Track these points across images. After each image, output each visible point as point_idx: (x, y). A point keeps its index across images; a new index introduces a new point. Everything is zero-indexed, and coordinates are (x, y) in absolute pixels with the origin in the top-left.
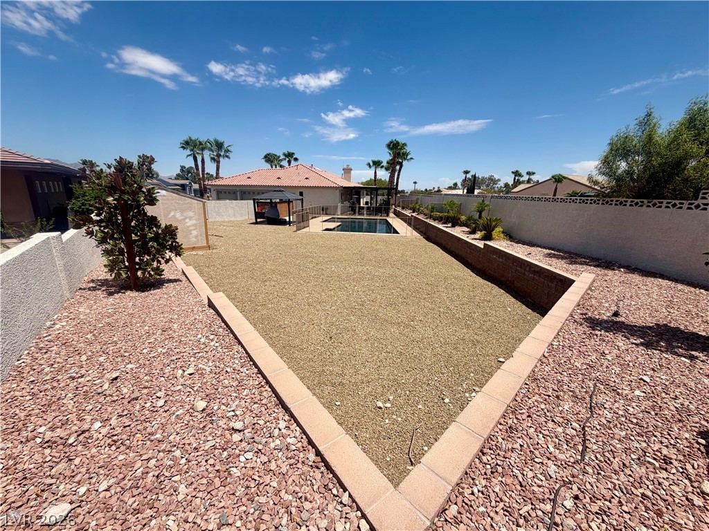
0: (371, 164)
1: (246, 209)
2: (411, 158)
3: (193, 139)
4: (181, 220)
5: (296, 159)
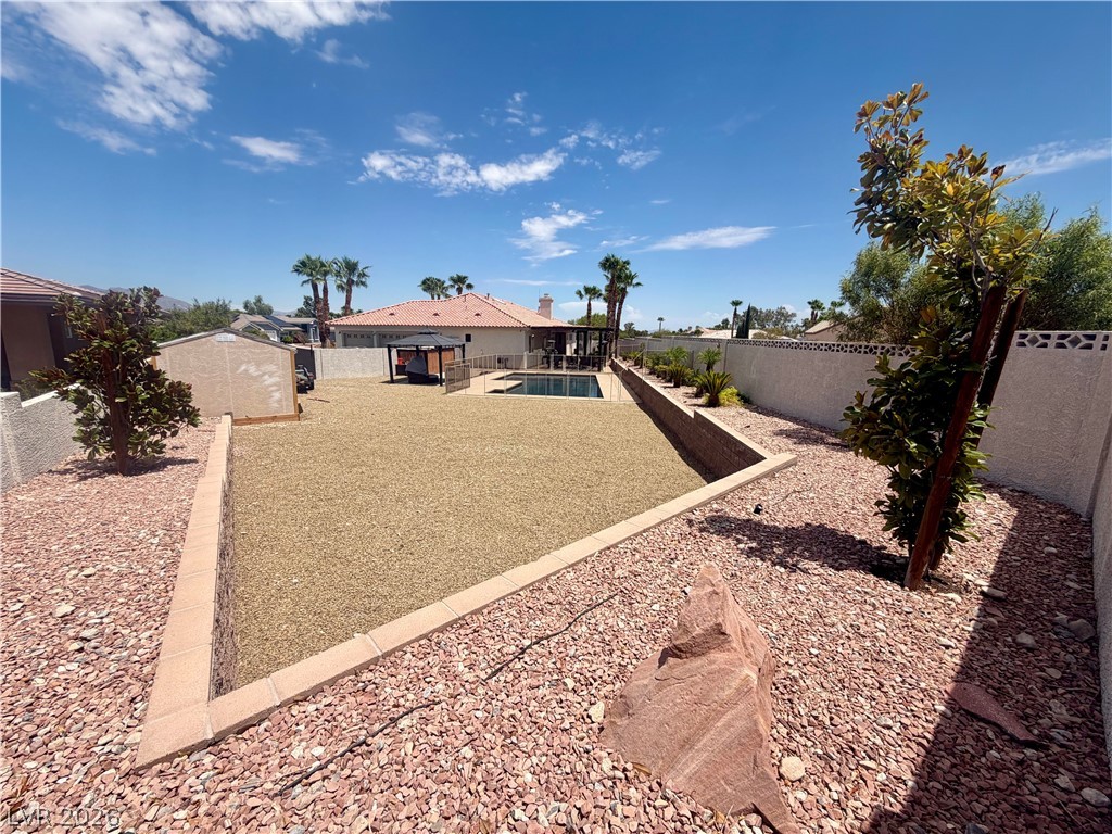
0: (583, 293)
1: (379, 359)
2: (638, 284)
3: (313, 258)
4: (256, 377)
5: (470, 286)
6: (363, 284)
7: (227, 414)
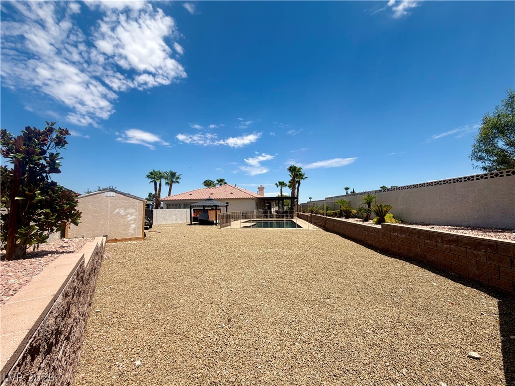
0: (278, 184)
1: (185, 214)
2: (306, 178)
3: (156, 171)
4: (124, 216)
5: (226, 183)
6: (178, 182)
7: (104, 236)
